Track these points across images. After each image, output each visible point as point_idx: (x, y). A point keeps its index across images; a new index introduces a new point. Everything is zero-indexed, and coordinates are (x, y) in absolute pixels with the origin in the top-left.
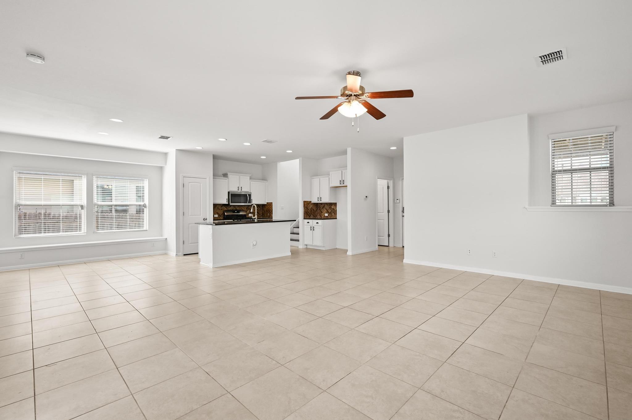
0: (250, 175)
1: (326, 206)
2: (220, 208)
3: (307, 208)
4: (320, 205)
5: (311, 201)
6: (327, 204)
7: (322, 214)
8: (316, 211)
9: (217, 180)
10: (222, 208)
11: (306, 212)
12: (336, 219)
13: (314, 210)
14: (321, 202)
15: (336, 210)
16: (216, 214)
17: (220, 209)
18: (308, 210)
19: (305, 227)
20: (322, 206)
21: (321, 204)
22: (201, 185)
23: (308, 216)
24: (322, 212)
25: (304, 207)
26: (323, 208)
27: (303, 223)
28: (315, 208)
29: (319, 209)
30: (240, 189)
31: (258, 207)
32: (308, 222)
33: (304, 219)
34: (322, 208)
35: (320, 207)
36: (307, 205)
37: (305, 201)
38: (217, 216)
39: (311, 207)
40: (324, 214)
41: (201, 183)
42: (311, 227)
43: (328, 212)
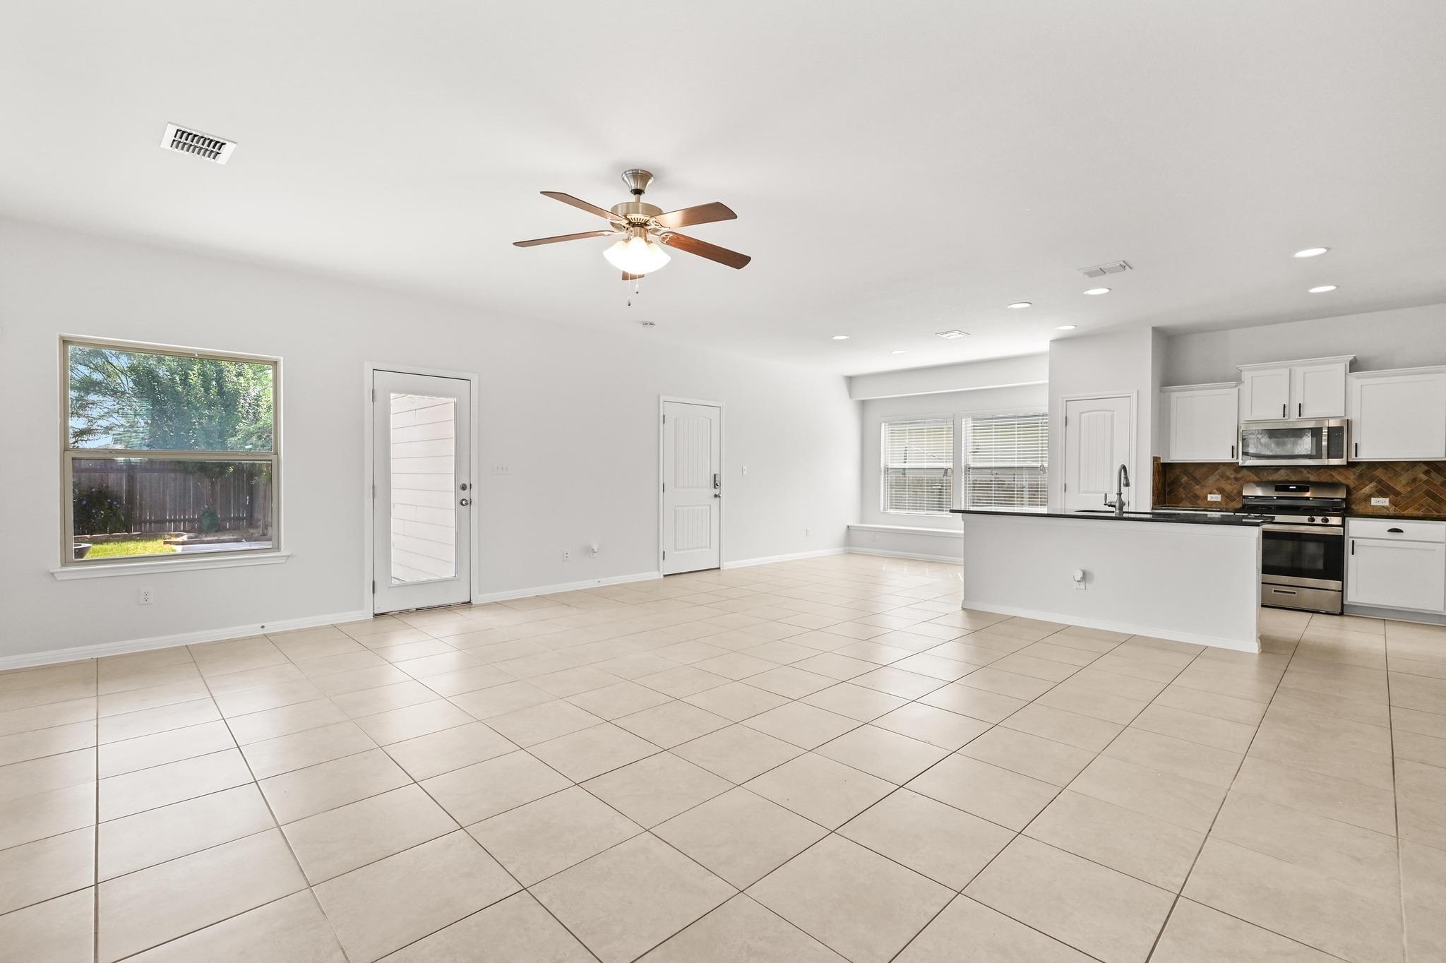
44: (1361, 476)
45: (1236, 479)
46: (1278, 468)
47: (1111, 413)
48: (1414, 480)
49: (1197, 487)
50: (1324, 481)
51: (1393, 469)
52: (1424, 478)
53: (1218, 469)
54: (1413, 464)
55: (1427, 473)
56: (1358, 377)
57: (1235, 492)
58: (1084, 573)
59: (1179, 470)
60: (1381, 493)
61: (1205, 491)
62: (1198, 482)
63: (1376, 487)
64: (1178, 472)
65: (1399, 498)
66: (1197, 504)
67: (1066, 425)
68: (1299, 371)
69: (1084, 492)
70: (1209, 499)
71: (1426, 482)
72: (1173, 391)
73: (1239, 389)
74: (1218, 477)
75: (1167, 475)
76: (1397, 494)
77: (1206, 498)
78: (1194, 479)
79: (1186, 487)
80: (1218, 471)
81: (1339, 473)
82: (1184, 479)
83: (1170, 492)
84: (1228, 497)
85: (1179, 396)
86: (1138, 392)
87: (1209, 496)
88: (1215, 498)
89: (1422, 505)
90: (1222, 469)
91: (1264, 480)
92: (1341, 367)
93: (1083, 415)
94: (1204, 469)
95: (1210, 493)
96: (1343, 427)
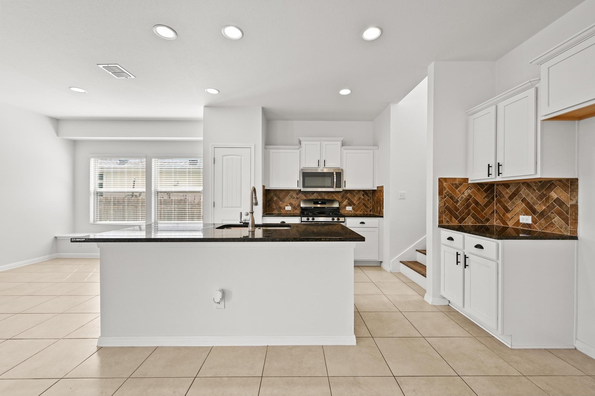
0: (342, 139)
1: (524, 192)
2: (294, 195)
3: (452, 198)
4: (500, 188)
5: (467, 179)
6: (527, 184)
7: (509, 215)
8: (486, 205)
9: (272, 151)
10: (298, 196)
11: (447, 208)
12: (576, 238)
13: (477, 203)
14: (499, 179)
15: (575, 207)
16: (288, 205)
17: (295, 197)
18: (457, 202)
19: (443, 248)
20: (510, 191)
21: (506, 184)
22: (241, 159)
23: (453, 219)
24: (507, 211)
25: (441, 193)
26: (511, 198)
27: (437, 240)
28: (481, 199)
29: (499, 201)
30: (322, 164)
31: (365, 195)
32: (450, 239)
33: (440, 226)
34: (507, 197)
35: (500, 194)
36: (451, 189)
37: (445, 179)
38: (290, 209)
39: (466, 194)
40: (518, 214)
41: (242, 156)
42: (457, 254)
43: (531, 210)
44: (342, 197)
45: (297, 198)
46: (313, 192)
47: (240, 157)
48: (360, 198)
49: (281, 202)
50: (330, 199)
51: (353, 193)
52: (363, 197)
53: (289, 193)
54: (359, 191)
55: (363, 195)
56: (345, 149)
57: (297, 205)
58: (223, 292)
59: (273, 193)
60: (350, 204)
61: (285, 204)
62: (281, 200)
63: (348, 201)
64: (272, 194)
65: (355, 207)
66: (281, 212)
67: (214, 163)
68: (324, 143)
69: (225, 207)
70: (286, 209)
71: (363, 199)
72: (271, 149)
73: (300, 151)
74: (290, 197)
75: (267, 197)
76: (354, 205)
77: (285, 208)
78: (279, 198)
79: (276, 203)
80: (289, 194)
81: (336, 196)
82: (275, 199)
83: (269, 205)
84: (294, 208)
85: (273, 152)
86: (255, 145)
87: (286, 207)
88: (288, 208)
89: (362, 209)
90: (291, 193)
91: (308, 199)
92: (339, 143)
93: (224, 157)
94: (283, 193)
95: (286, 206)
96: (341, 172)
